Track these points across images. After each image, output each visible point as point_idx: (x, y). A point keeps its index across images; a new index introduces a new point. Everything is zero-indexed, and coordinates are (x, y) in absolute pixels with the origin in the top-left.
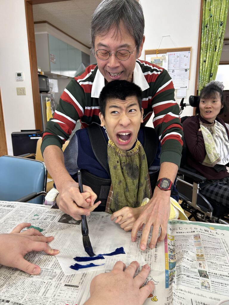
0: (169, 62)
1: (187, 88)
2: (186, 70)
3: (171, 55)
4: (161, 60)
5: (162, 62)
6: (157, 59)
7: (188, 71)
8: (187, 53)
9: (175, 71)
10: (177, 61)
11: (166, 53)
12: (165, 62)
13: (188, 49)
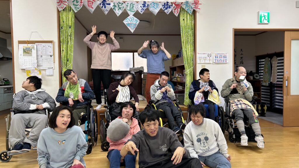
0: (38, 50)
1: (53, 68)
2: (51, 56)
3: (38, 45)
4: (31, 48)
5: (31, 49)
6: (28, 47)
7: (53, 56)
8: (50, 44)
9: (43, 56)
10: (44, 49)
11: (35, 44)
12: (34, 50)
13: (51, 42)
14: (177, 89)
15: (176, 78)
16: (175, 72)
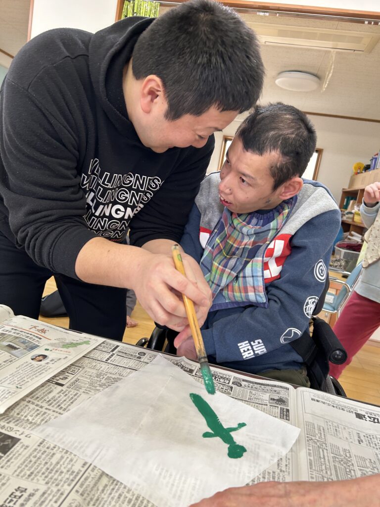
14: (349, 239)
15: (351, 216)
16: (351, 202)
